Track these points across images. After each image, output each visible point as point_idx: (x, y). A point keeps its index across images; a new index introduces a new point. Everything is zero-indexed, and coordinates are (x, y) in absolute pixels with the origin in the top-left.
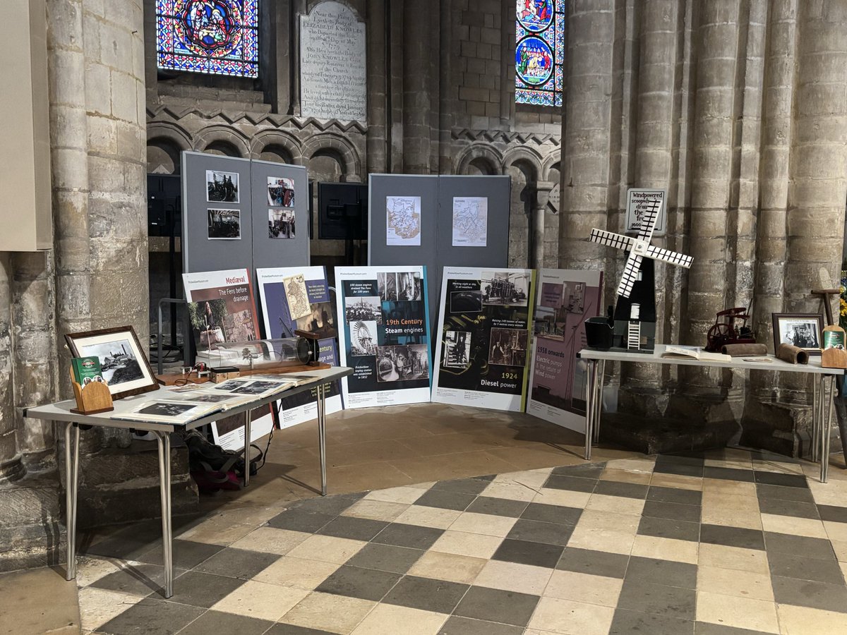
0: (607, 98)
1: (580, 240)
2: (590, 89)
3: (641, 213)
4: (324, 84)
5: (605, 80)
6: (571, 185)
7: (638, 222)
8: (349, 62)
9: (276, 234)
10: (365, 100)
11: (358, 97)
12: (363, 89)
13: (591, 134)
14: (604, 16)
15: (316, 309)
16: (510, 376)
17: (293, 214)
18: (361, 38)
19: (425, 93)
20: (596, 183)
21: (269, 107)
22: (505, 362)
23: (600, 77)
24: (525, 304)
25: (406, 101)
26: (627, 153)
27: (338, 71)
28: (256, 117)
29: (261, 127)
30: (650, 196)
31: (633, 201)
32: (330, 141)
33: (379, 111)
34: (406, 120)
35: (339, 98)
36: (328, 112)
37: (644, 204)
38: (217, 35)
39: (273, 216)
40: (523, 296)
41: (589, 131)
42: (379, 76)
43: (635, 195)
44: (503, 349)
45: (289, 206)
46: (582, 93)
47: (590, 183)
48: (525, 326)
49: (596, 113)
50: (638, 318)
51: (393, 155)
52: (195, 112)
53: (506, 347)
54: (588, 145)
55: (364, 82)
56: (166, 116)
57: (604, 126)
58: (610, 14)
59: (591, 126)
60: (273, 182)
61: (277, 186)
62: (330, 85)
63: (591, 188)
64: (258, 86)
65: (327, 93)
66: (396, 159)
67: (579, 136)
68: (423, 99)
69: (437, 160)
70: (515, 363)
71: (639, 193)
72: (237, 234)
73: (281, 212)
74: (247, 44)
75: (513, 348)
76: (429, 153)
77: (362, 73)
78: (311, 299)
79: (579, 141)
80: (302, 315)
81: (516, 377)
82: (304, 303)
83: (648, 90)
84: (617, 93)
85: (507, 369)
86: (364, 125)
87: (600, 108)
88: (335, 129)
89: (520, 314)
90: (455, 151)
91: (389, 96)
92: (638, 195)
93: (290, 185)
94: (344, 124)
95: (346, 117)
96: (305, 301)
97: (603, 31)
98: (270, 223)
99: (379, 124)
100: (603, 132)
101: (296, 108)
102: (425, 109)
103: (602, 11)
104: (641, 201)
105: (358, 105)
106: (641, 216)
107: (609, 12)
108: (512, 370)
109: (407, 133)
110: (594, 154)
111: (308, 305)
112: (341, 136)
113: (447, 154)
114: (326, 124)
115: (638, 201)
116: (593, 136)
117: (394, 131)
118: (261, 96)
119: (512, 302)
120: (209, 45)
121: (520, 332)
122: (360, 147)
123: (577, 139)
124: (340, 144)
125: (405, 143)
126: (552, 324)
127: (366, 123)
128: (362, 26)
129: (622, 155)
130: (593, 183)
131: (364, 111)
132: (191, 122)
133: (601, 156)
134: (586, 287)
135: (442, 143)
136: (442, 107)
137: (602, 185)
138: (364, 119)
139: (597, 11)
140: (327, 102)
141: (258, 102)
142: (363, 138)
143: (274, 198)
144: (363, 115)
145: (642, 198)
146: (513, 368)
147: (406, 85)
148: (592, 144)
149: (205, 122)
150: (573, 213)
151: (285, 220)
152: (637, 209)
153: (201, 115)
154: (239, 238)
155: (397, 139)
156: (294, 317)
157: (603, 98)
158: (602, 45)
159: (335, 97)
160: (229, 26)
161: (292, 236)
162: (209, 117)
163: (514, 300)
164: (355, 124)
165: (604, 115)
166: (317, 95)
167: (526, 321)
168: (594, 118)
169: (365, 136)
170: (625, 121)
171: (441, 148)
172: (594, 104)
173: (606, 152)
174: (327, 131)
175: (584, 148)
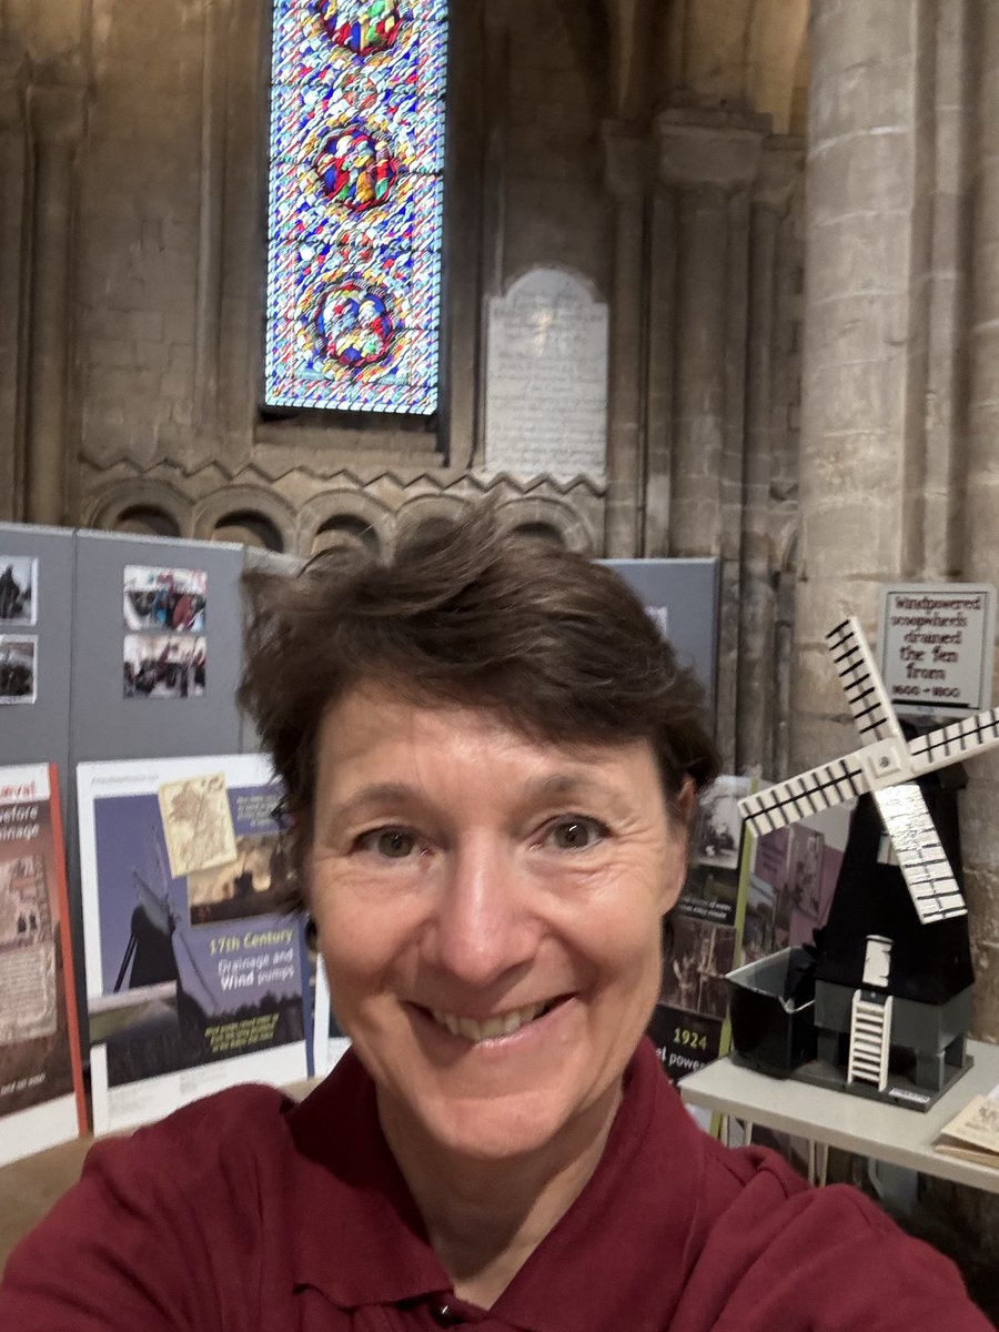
0: (894, 351)
1: (823, 717)
2: (844, 333)
3: (918, 655)
4: (527, 414)
5: (887, 304)
6: (805, 579)
7: (911, 683)
8: (576, 373)
9: (146, 688)
10: (603, 438)
11: (591, 433)
12: (600, 420)
13: (849, 447)
14: (882, 143)
15: (252, 849)
16: (691, 1039)
17: (201, 644)
18: (599, 331)
19: (710, 420)
20: (864, 571)
21: (440, 458)
22: (684, 1001)
23: (872, 301)
24: (733, 865)
25: (675, 434)
26: (944, 490)
27: (555, 390)
28: (406, 476)
29: (413, 491)
30: (946, 605)
31: (897, 621)
32: (537, 512)
33: (627, 455)
34: (674, 467)
35: (556, 435)
36: (535, 462)
37: (927, 630)
38: (367, 343)
39: (136, 651)
40: (729, 844)
41: (842, 441)
42: (628, 393)
43: (900, 604)
44: (681, 968)
45: (188, 627)
46: (826, 346)
47: (847, 572)
48: (730, 919)
49: (863, 393)
50: (884, 983)
51: (649, 533)
52: (301, 469)
53: (686, 964)
54: (842, 476)
55: (604, 406)
56: (251, 477)
57: (885, 425)
58: (903, 136)
59: (847, 425)
60: (140, 578)
61: (154, 587)
62: (539, 414)
63: (849, 585)
64: (432, 426)
65: (533, 429)
66: (654, 538)
67: (819, 454)
68: (704, 429)
69: (736, 540)
70: (704, 1007)
71: (913, 597)
72: (27, 690)
73: (162, 643)
74: (418, 358)
75: (700, 969)
76: (717, 526)
77: (599, 391)
78: (240, 827)
79: (822, 466)
80: (208, 864)
81: (703, 1043)
82: (217, 836)
83: (988, 316)
84: (920, 336)
85: (687, 1020)
86: (600, 482)
87: (873, 380)
88: (544, 491)
89: (721, 887)
90: (776, 523)
91: (644, 427)
92: (909, 604)
93: (192, 582)
94: (564, 481)
95: (567, 469)
96: (222, 832)
97: (882, 181)
98: (128, 666)
99: (624, 479)
100: (883, 440)
101: (477, 459)
102: (708, 448)
103: (880, 131)
104: (920, 622)
105: (591, 447)
106: (919, 665)
107: (897, 130)
108: (697, 1025)
109: (675, 493)
110: (855, 497)
111: (230, 840)
112: (556, 502)
113: (758, 528)
114: (528, 483)
115: (910, 621)
116: (855, 451)
117: (651, 489)
118: (432, 441)
119: (705, 853)
120: (354, 362)
121: (718, 931)
122: (593, 518)
123: (817, 461)
124: (555, 515)
125: (674, 509)
126: (768, 928)
127: (604, 478)
128: (602, 310)
129: (927, 495)
130: (854, 572)
131: (602, 457)
132: (296, 486)
133: (876, 502)
134: (825, 847)
135: (747, 508)
136: (748, 445)
137: (877, 578)
138: (600, 470)
139: (862, 133)
140: (533, 445)
141: (426, 450)
142: (598, 504)
143: (141, 612)
144: (598, 464)
145: (921, 613)
146: (700, 1019)
147: (676, 407)
148: (850, 472)
149: (318, 486)
150: (807, 647)
151: (173, 658)
152: (905, 645)
153: (312, 475)
154: (33, 698)
155: (658, 502)
156: (178, 868)
157: (882, 352)
158: (878, 217)
159: (548, 435)
160: (387, 329)
161: (196, 691)
162: (325, 478)
163: (710, 849)
164: (581, 480)
165: (885, 397)
166: (513, 433)
167: (734, 909)
168: (857, 405)
169: (602, 501)
170: (938, 407)
171: (745, 518)
172: (857, 371)
173: (891, 491)
174: (531, 494)
175: (831, 484)
